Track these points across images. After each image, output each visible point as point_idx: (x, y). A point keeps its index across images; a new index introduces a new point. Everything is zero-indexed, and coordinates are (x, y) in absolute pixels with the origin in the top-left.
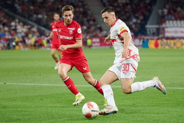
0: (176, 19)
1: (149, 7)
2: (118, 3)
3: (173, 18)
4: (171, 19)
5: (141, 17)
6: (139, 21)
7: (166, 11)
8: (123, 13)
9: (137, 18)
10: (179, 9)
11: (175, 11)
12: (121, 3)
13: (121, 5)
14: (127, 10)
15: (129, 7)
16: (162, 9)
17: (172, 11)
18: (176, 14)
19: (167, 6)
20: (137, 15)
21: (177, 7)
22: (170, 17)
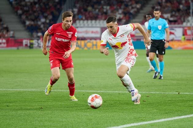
0: (87, 19)
1: (58, 6)
2: (26, 3)
3: (84, 18)
4: (82, 19)
5: (50, 17)
6: (48, 21)
7: (76, 10)
8: (31, 12)
9: (46, 17)
10: (90, 8)
11: (86, 10)
12: (29, 2)
13: (29, 4)
14: (35, 9)
15: (37, 6)
16: (72, 9)
17: (82, 11)
18: (87, 13)
19: (78, 5)
20: (46, 14)
21: (88, 6)
22: (80, 16)
